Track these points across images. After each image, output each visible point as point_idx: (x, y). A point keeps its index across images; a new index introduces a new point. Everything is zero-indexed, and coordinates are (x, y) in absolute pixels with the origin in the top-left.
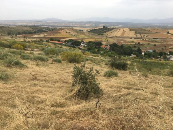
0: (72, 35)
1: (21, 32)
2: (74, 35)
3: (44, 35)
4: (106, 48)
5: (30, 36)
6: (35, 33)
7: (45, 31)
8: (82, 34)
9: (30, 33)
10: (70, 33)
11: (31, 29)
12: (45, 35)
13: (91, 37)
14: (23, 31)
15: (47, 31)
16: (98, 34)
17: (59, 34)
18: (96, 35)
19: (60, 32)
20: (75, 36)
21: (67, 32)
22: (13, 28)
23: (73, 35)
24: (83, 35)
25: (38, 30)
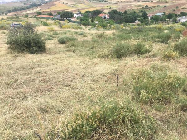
0: (69, 6)
1: (11, 9)
2: (72, 5)
3: (37, 10)
4: (105, 17)
5: (22, 13)
6: (28, 8)
7: (38, 5)
8: (81, 3)
9: (22, 9)
10: (67, 3)
11: (23, 5)
12: (39, 9)
13: (92, 6)
14: (13, 8)
15: (41, 5)
16: (100, 1)
17: (54, 6)
18: (98, 3)
19: (56, 4)
20: (73, 7)
21: (63, 3)
22: (2, 6)
23: (71, 6)
24: (83, 5)
25: (31, 4)
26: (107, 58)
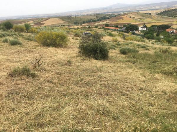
0: (136, 19)
1: (86, 21)
2: (139, 19)
3: (106, 22)
4: (172, 33)
5: (93, 25)
6: (98, 20)
7: (108, 18)
8: (148, 18)
9: (94, 21)
10: (134, 17)
11: (95, 17)
12: (107, 22)
13: (159, 21)
14: (87, 20)
15: (110, 18)
16: (170, 16)
17: (121, 20)
18: (167, 18)
19: (123, 18)
20: (139, 21)
21: (130, 17)
22: (80, 18)
23: (137, 20)
24: (150, 19)
25: (102, 17)
26: (171, 75)
